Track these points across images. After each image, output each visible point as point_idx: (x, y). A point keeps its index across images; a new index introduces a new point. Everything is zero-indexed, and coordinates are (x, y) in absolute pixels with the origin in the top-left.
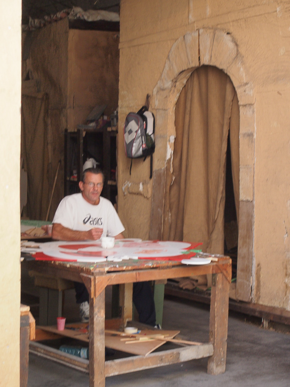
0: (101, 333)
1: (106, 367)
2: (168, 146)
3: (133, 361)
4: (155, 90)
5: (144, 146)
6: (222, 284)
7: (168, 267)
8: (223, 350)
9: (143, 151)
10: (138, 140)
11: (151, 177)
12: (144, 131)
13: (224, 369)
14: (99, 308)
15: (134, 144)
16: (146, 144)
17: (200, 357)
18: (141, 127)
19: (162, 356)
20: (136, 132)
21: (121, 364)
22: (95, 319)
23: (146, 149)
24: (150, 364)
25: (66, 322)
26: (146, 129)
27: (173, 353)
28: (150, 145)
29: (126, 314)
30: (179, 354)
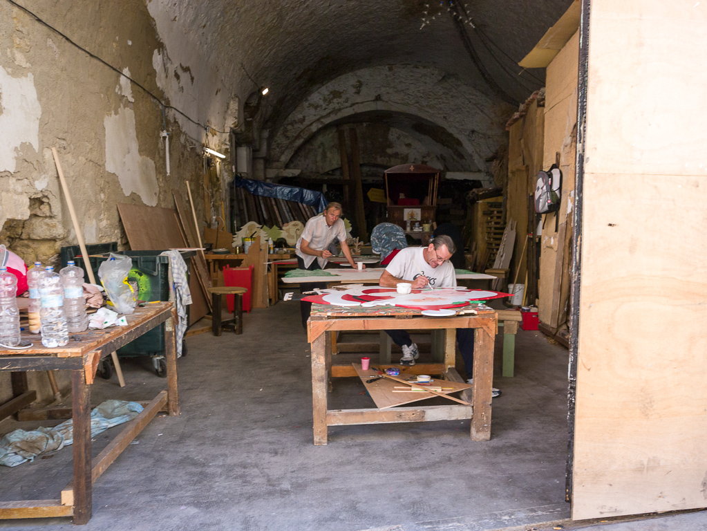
0: (321, 380)
1: (327, 415)
2: (569, 201)
3: (362, 413)
5: (549, 201)
6: (484, 341)
7: (407, 317)
8: (486, 416)
9: (548, 206)
10: (545, 196)
11: (556, 231)
12: (549, 187)
13: (489, 436)
14: (318, 354)
15: (541, 200)
16: (552, 201)
17: (453, 419)
18: (546, 183)
19: (401, 412)
20: (542, 188)
21: (347, 414)
22: (313, 365)
23: (551, 205)
24: (385, 420)
25: (370, 363)
26: (551, 186)
27: (416, 411)
28: (555, 201)
29: (447, 361)
30: (424, 412)
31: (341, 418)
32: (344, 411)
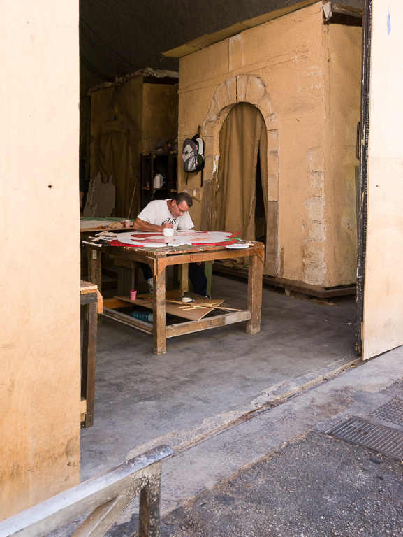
0: (162, 304)
1: (166, 330)
2: (214, 163)
3: (188, 325)
4: (204, 122)
5: (197, 163)
6: (257, 264)
7: (215, 251)
8: (258, 315)
9: (196, 167)
10: (192, 159)
11: (202, 186)
12: (196, 152)
13: (259, 329)
15: (189, 162)
16: (199, 163)
17: (241, 320)
18: (194, 149)
19: (210, 321)
20: (191, 153)
21: (178, 327)
22: (157, 293)
23: (198, 166)
24: (202, 327)
25: (137, 294)
27: (219, 318)
28: (201, 162)
29: (183, 287)
30: (224, 318)
31: (175, 331)
32: (176, 325)
